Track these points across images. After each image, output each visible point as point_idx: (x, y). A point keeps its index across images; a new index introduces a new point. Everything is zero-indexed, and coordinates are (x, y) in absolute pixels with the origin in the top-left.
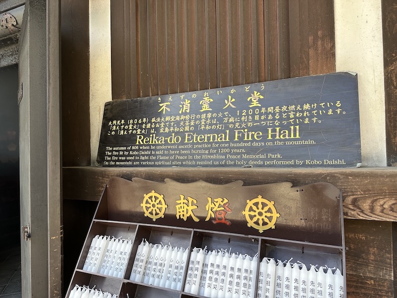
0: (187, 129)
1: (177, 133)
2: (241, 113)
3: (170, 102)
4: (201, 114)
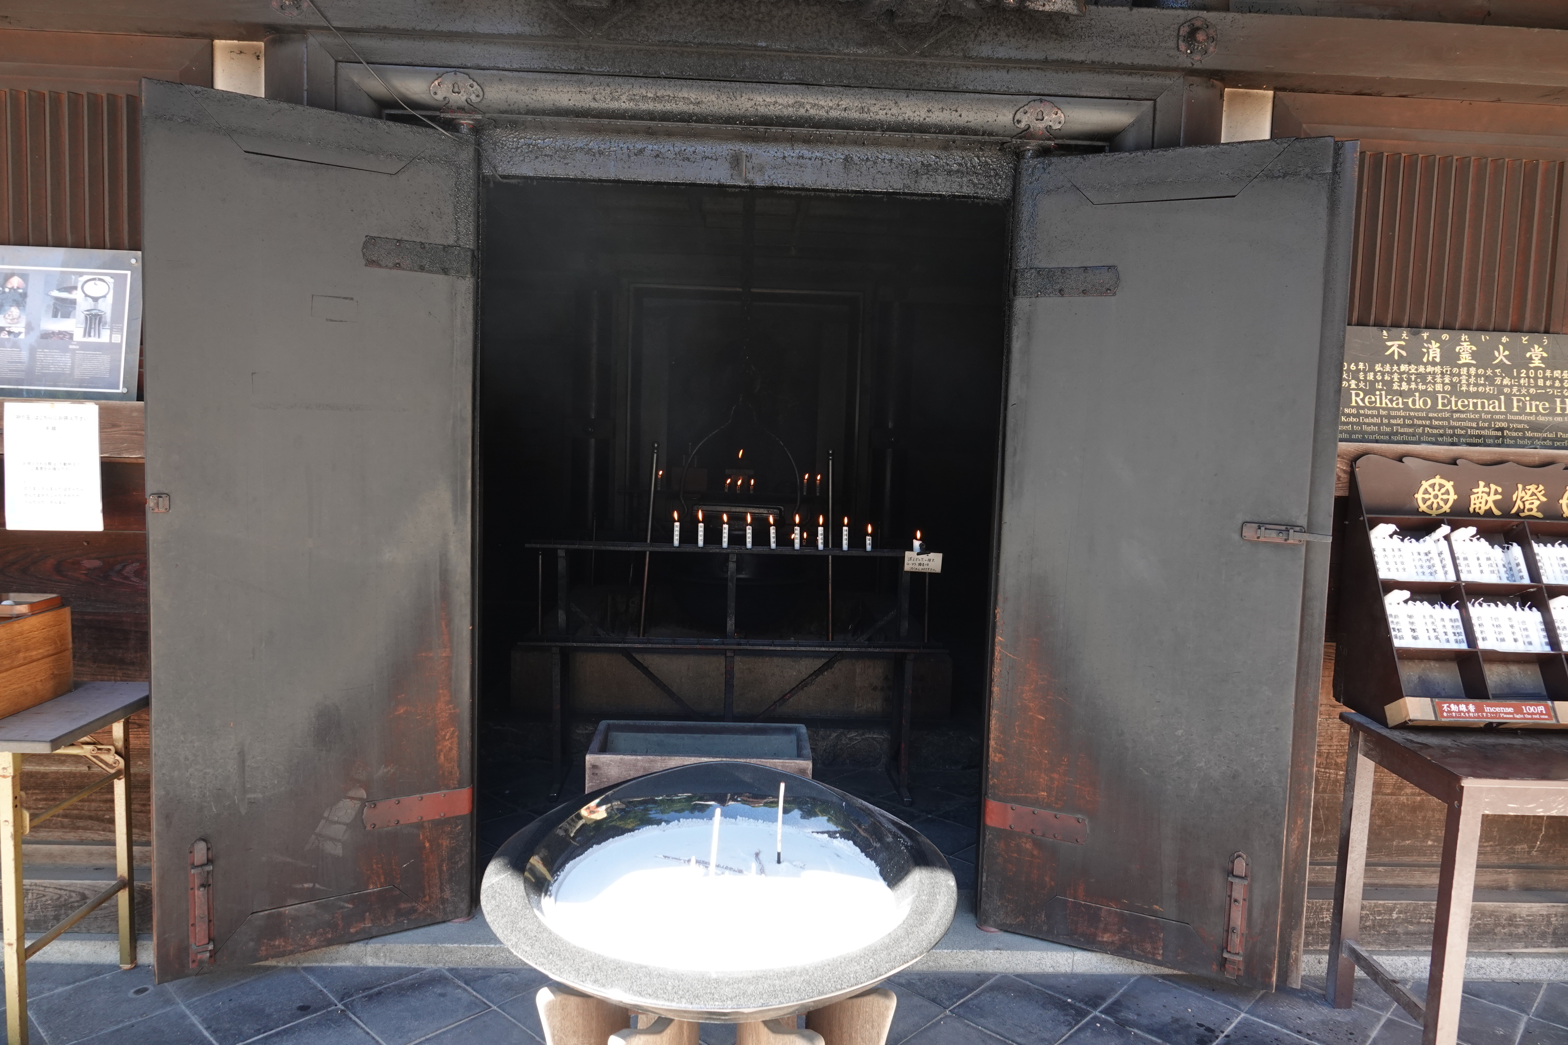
0: (1439, 387)
1: (1423, 393)
2: (1519, 373)
3: (1404, 340)
4: (1460, 366)
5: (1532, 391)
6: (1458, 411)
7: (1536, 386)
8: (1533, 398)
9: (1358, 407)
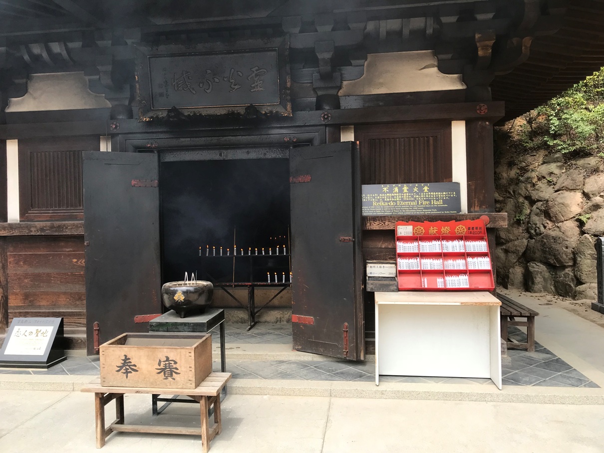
0: (398, 199)
2: (421, 194)
3: (388, 187)
4: (404, 193)
5: (425, 199)
6: (403, 205)
7: (426, 197)
8: (425, 200)
9: (375, 206)
